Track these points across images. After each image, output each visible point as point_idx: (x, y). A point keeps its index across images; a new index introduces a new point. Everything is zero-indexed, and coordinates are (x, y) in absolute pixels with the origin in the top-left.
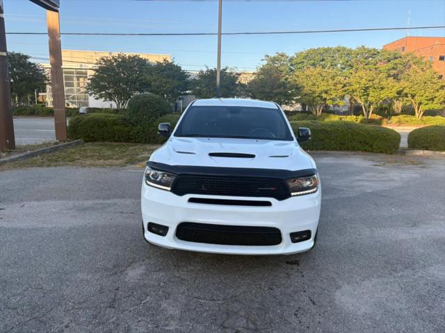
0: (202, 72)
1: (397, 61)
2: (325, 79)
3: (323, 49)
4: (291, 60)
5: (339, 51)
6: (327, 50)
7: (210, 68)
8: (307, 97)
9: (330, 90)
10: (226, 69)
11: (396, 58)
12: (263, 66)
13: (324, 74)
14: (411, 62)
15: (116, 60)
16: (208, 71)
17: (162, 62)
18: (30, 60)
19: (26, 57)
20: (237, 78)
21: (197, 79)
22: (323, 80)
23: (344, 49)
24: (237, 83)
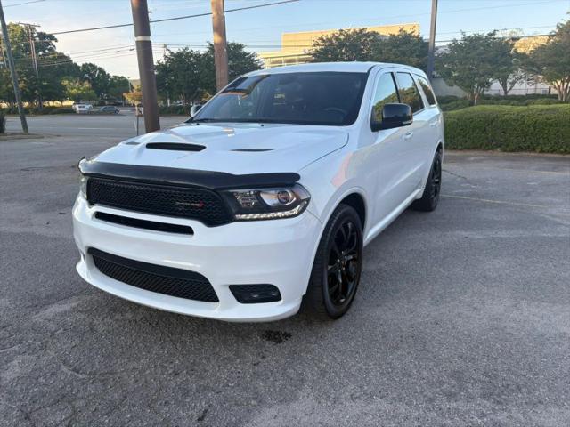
0: (455, 41)
7: (468, 35)
10: (494, 34)
15: (337, 38)
16: (465, 39)
17: (396, 34)
18: (246, 50)
19: (241, 47)
20: (512, 46)
21: (447, 52)
24: (512, 52)
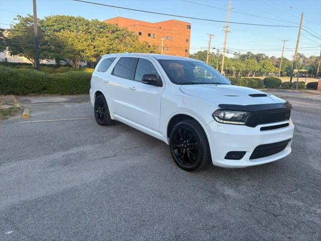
1: (118, 33)
2: (81, 41)
3: (68, 17)
4: (42, 22)
5: (80, 20)
6: (71, 19)
8: (68, 54)
9: (85, 49)
11: (117, 31)
12: (17, 24)
13: (79, 37)
14: (126, 35)
22: (79, 41)
23: (83, 19)
